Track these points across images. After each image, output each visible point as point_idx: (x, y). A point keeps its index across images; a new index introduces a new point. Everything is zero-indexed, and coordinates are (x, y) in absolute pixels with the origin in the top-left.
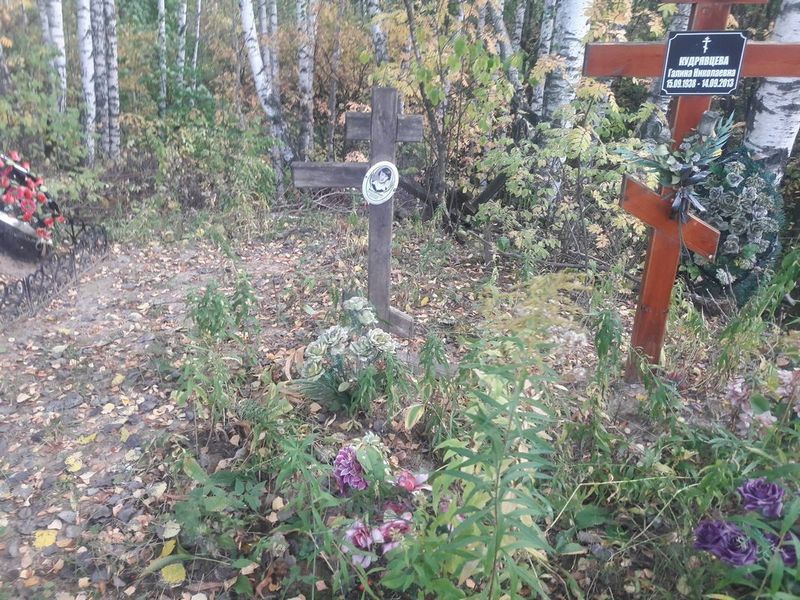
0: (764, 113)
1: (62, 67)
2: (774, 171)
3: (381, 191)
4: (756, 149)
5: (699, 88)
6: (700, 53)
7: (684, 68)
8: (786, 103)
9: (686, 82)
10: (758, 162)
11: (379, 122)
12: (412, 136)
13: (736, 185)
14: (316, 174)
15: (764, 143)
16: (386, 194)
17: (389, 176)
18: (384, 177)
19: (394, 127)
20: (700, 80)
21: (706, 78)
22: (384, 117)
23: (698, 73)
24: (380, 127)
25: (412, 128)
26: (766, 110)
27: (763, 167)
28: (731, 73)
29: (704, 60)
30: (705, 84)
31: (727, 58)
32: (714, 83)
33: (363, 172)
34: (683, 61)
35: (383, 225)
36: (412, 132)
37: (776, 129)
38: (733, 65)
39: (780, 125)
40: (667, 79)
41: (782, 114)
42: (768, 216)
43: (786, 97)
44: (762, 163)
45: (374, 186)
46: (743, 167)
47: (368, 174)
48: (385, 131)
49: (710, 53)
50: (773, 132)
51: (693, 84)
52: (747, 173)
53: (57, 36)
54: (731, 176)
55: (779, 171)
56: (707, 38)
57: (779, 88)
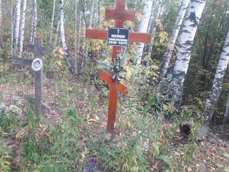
0: (178, 61)
1: (17, 38)
2: (181, 78)
3: (37, 67)
4: (176, 71)
5: (118, 44)
6: (117, 34)
7: (113, 38)
8: (183, 58)
9: (114, 42)
10: (176, 74)
11: (36, 47)
12: (46, 52)
13: (169, 81)
14: (18, 60)
15: (178, 69)
16: (39, 68)
17: (39, 63)
18: (37, 63)
19: (40, 49)
20: (118, 42)
21: (119, 41)
22: (37, 46)
23: (117, 40)
24: (36, 49)
25: (46, 50)
26: (178, 60)
27: (178, 76)
28: (126, 40)
29: (118, 36)
30: (119, 43)
31: (125, 36)
32: (122, 43)
33: (32, 61)
34: (112, 36)
35: (39, 78)
36: (45, 51)
37: (181, 65)
38: (126, 38)
39: (182, 64)
40: (108, 41)
41: (182, 61)
42: (178, 90)
43: (183, 56)
44: (177, 75)
45: (35, 66)
46: (172, 75)
47: (33, 62)
48: (38, 50)
49: (120, 34)
50: (180, 66)
51: (116, 43)
52: (173, 77)
53: (17, 30)
54: (168, 78)
55: (183, 78)
56: (118, 30)
57: (181, 54)
